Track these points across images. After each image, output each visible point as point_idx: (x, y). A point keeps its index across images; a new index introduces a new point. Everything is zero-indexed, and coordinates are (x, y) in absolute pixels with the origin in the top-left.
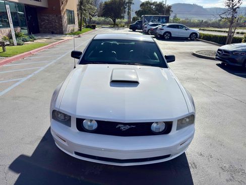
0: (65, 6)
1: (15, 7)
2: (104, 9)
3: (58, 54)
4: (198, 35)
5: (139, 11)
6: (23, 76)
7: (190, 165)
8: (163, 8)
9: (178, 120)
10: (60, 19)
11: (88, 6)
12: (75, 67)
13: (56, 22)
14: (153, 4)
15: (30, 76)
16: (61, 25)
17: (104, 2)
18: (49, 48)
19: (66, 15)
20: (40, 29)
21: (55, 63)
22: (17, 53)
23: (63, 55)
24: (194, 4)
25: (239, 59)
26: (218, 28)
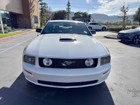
0: (33, 13)
1: (5, 15)
2: (54, 16)
3: (28, 37)
4: (107, 28)
5: (74, 17)
6: (7, 48)
7: (109, 89)
8: (87, 15)
9: (101, 58)
10: (30, 20)
11: (46, 14)
12: (38, 36)
13: (27, 22)
14: (81, 13)
15: (12, 47)
16: (31, 24)
17: (54, 13)
18: (23, 35)
19: (33, 18)
20: (18, 26)
21: (27, 41)
22: (4, 37)
23: (31, 38)
24: (103, 14)
25: (130, 37)
26: (116, 26)
